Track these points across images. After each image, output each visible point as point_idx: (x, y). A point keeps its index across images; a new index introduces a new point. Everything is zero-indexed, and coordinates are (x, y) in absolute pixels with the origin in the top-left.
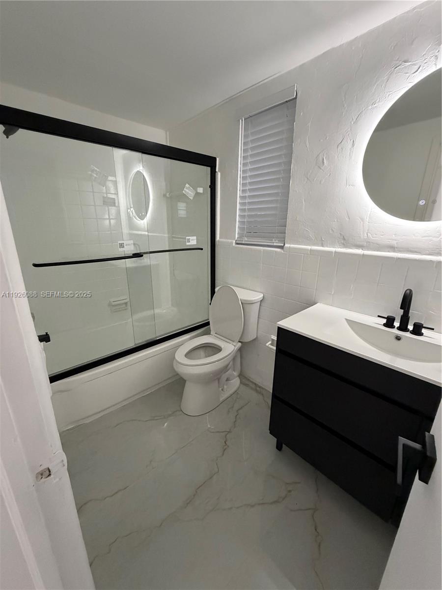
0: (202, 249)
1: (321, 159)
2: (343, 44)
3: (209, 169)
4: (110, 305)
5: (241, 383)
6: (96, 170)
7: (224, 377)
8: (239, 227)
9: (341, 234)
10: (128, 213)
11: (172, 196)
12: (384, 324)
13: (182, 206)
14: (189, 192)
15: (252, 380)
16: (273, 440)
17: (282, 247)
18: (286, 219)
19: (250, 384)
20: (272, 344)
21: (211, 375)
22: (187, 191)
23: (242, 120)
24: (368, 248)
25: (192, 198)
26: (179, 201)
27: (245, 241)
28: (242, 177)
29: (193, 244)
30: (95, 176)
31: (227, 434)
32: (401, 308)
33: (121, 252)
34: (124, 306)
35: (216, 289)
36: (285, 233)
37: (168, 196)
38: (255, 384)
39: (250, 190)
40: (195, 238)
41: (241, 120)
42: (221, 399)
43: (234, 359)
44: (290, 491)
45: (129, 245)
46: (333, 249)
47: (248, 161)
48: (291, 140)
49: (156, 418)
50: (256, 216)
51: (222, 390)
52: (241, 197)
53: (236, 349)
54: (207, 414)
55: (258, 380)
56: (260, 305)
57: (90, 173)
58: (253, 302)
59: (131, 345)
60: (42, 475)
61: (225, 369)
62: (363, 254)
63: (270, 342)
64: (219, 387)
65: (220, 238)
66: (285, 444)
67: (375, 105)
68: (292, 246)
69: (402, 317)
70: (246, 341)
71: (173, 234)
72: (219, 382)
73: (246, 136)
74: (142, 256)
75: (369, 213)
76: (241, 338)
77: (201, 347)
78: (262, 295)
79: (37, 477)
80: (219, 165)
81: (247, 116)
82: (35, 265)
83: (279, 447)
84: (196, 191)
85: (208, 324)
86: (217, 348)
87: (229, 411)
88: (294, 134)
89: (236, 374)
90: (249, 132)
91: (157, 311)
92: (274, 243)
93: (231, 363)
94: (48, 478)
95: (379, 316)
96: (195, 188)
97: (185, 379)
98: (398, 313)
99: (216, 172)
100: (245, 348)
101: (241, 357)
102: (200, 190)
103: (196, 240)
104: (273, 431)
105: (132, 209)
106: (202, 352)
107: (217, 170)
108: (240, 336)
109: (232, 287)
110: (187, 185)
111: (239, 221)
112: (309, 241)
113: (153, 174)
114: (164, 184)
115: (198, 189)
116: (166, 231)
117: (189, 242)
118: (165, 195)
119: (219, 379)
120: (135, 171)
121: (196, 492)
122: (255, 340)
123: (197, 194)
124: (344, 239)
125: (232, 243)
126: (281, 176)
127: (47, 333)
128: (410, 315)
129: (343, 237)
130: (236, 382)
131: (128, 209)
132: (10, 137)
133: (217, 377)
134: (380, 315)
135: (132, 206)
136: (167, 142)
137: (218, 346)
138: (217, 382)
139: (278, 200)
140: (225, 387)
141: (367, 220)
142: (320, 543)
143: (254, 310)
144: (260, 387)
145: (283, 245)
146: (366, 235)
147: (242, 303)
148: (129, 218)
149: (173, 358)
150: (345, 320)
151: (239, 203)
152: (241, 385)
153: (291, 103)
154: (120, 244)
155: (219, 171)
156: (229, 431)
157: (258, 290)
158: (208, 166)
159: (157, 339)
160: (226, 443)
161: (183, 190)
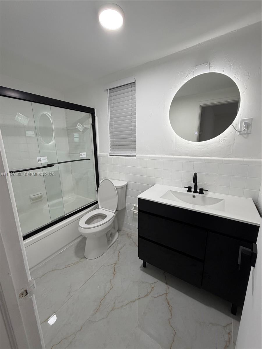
0: (90, 159)
7: (109, 232)
9: (163, 148)
12: (187, 191)
13: (76, 135)
14: (80, 127)
16: (141, 262)
19: (124, 234)
21: (102, 232)
23: (108, 90)
25: (82, 131)
26: (74, 133)
27: (113, 153)
29: (84, 157)
30: (20, 118)
31: (115, 265)
32: (193, 182)
33: (39, 164)
35: (100, 182)
36: (136, 148)
40: (85, 153)
42: (109, 246)
43: (114, 222)
44: (153, 288)
45: (44, 159)
51: (109, 240)
55: (129, 231)
56: (126, 188)
58: (122, 187)
59: (49, 222)
60: (22, 295)
63: (134, 208)
64: (107, 238)
65: (100, 153)
66: (148, 262)
68: (140, 155)
69: (194, 186)
70: (120, 209)
72: (107, 236)
74: (53, 166)
75: (175, 138)
77: (94, 217)
78: (127, 182)
79: (20, 296)
80: (96, 113)
83: (144, 265)
85: (97, 202)
86: (104, 216)
87: (114, 252)
89: (116, 230)
91: (64, 199)
92: (130, 154)
93: (113, 224)
94: (26, 296)
96: (83, 125)
97: (86, 237)
98: (192, 185)
99: (94, 116)
100: (120, 213)
103: (86, 155)
104: (141, 256)
108: (116, 207)
109: (110, 180)
110: (79, 124)
111: (110, 143)
115: (85, 125)
121: (101, 303)
123: (85, 128)
125: (107, 155)
128: (197, 185)
130: (116, 234)
133: (105, 233)
134: (185, 186)
140: (111, 238)
141: (174, 141)
142: (171, 310)
143: (123, 192)
145: (135, 155)
146: (175, 149)
147: (116, 188)
149: (78, 225)
150: (170, 191)
154: (38, 159)
155: (97, 116)
156: (115, 263)
157: (124, 180)
158: (90, 113)
159: (66, 216)
160: (115, 270)
161: (76, 126)
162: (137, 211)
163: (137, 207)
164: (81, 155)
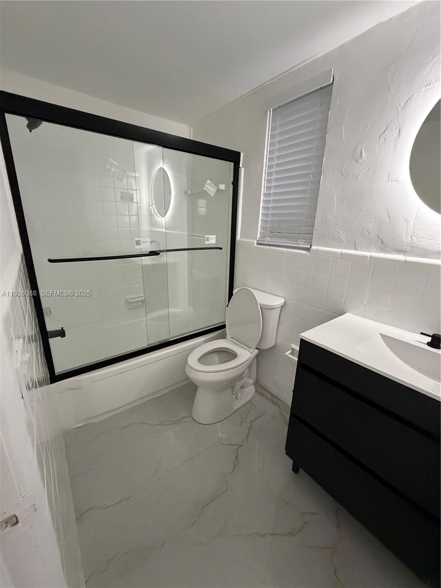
0: (221, 249)
1: (358, 152)
2: (394, 17)
3: (232, 164)
4: (127, 302)
5: (256, 391)
6: (115, 164)
7: (239, 384)
8: (261, 226)
9: (378, 236)
10: (150, 211)
11: (193, 193)
12: (428, 343)
13: (202, 203)
14: (210, 188)
15: (268, 389)
16: (290, 462)
17: (308, 250)
18: (315, 219)
19: (265, 393)
20: (292, 354)
21: (225, 383)
22: (209, 187)
23: (270, 112)
24: (412, 254)
25: (213, 195)
26: (200, 198)
27: (267, 241)
28: (268, 173)
29: (211, 243)
30: (114, 170)
31: (239, 448)
33: (137, 250)
34: (141, 303)
35: (234, 292)
36: (313, 234)
37: (189, 193)
38: (271, 394)
39: (276, 187)
40: (214, 236)
41: (268, 112)
42: (235, 408)
43: (250, 366)
44: (306, 523)
45: (146, 242)
46: (368, 254)
47: (275, 155)
48: (324, 130)
49: (165, 423)
50: (281, 214)
51: (236, 398)
52: (265, 195)
53: (252, 355)
54: (219, 424)
55: (275, 391)
56: (281, 311)
57: (108, 167)
58: (274, 307)
59: (144, 345)
60: (7, 523)
61: (240, 377)
62: (405, 260)
63: (290, 351)
64: (233, 394)
65: (241, 237)
66: (302, 468)
67: (430, 87)
68: (320, 248)
70: (265, 348)
71: (192, 233)
72: (232, 390)
73: (273, 129)
74: (158, 254)
75: (415, 213)
76: (258, 344)
77: (215, 352)
78: (284, 300)
80: (243, 161)
81: (277, 106)
82: (50, 261)
83: (295, 469)
84: (218, 187)
85: (224, 327)
86: (233, 354)
87: (242, 423)
88: (328, 125)
89: (251, 381)
90: (278, 124)
91: (172, 310)
92: (299, 244)
93: (246, 371)
94: (14, 526)
95: (422, 333)
96: (217, 185)
97: (197, 384)
99: (239, 167)
100: (263, 355)
101: (258, 365)
102: (222, 187)
103: (215, 239)
104: (291, 450)
105: (154, 206)
106: (216, 357)
107: (241, 166)
108: (257, 343)
109: (251, 289)
110: (208, 182)
111: (262, 220)
112: (339, 243)
113: (176, 170)
114: (185, 180)
115: (220, 185)
116: (186, 229)
117: (208, 241)
118: (186, 192)
119: (233, 387)
120: (158, 168)
121: (202, 511)
122: (273, 347)
123: (219, 190)
124: (382, 242)
125: (254, 243)
126: (311, 172)
127: (62, 328)
129: (381, 240)
130: (250, 390)
131: (150, 206)
132: (33, 131)
133: (231, 385)
134: (424, 332)
135: (154, 203)
136: (190, 136)
137: (234, 351)
138: (230, 390)
139: (305, 198)
140: (239, 395)
141: (412, 221)
143: (274, 316)
144: (276, 398)
145: (309, 247)
146: (410, 239)
147: (261, 308)
148: (151, 215)
149: (185, 362)
150: (379, 335)
151: (263, 201)
152: (256, 394)
153: (326, 91)
154: (136, 241)
155: (243, 166)
156: (241, 444)
157: (279, 294)
158: (232, 162)
159: (171, 340)
160: (238, 458)
161: (204, 186)
162: (297, 359)
163: (297, 350)
164: (208, 239)
